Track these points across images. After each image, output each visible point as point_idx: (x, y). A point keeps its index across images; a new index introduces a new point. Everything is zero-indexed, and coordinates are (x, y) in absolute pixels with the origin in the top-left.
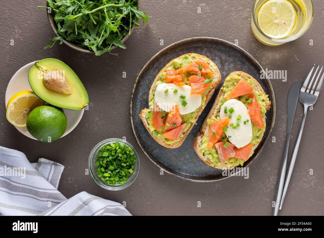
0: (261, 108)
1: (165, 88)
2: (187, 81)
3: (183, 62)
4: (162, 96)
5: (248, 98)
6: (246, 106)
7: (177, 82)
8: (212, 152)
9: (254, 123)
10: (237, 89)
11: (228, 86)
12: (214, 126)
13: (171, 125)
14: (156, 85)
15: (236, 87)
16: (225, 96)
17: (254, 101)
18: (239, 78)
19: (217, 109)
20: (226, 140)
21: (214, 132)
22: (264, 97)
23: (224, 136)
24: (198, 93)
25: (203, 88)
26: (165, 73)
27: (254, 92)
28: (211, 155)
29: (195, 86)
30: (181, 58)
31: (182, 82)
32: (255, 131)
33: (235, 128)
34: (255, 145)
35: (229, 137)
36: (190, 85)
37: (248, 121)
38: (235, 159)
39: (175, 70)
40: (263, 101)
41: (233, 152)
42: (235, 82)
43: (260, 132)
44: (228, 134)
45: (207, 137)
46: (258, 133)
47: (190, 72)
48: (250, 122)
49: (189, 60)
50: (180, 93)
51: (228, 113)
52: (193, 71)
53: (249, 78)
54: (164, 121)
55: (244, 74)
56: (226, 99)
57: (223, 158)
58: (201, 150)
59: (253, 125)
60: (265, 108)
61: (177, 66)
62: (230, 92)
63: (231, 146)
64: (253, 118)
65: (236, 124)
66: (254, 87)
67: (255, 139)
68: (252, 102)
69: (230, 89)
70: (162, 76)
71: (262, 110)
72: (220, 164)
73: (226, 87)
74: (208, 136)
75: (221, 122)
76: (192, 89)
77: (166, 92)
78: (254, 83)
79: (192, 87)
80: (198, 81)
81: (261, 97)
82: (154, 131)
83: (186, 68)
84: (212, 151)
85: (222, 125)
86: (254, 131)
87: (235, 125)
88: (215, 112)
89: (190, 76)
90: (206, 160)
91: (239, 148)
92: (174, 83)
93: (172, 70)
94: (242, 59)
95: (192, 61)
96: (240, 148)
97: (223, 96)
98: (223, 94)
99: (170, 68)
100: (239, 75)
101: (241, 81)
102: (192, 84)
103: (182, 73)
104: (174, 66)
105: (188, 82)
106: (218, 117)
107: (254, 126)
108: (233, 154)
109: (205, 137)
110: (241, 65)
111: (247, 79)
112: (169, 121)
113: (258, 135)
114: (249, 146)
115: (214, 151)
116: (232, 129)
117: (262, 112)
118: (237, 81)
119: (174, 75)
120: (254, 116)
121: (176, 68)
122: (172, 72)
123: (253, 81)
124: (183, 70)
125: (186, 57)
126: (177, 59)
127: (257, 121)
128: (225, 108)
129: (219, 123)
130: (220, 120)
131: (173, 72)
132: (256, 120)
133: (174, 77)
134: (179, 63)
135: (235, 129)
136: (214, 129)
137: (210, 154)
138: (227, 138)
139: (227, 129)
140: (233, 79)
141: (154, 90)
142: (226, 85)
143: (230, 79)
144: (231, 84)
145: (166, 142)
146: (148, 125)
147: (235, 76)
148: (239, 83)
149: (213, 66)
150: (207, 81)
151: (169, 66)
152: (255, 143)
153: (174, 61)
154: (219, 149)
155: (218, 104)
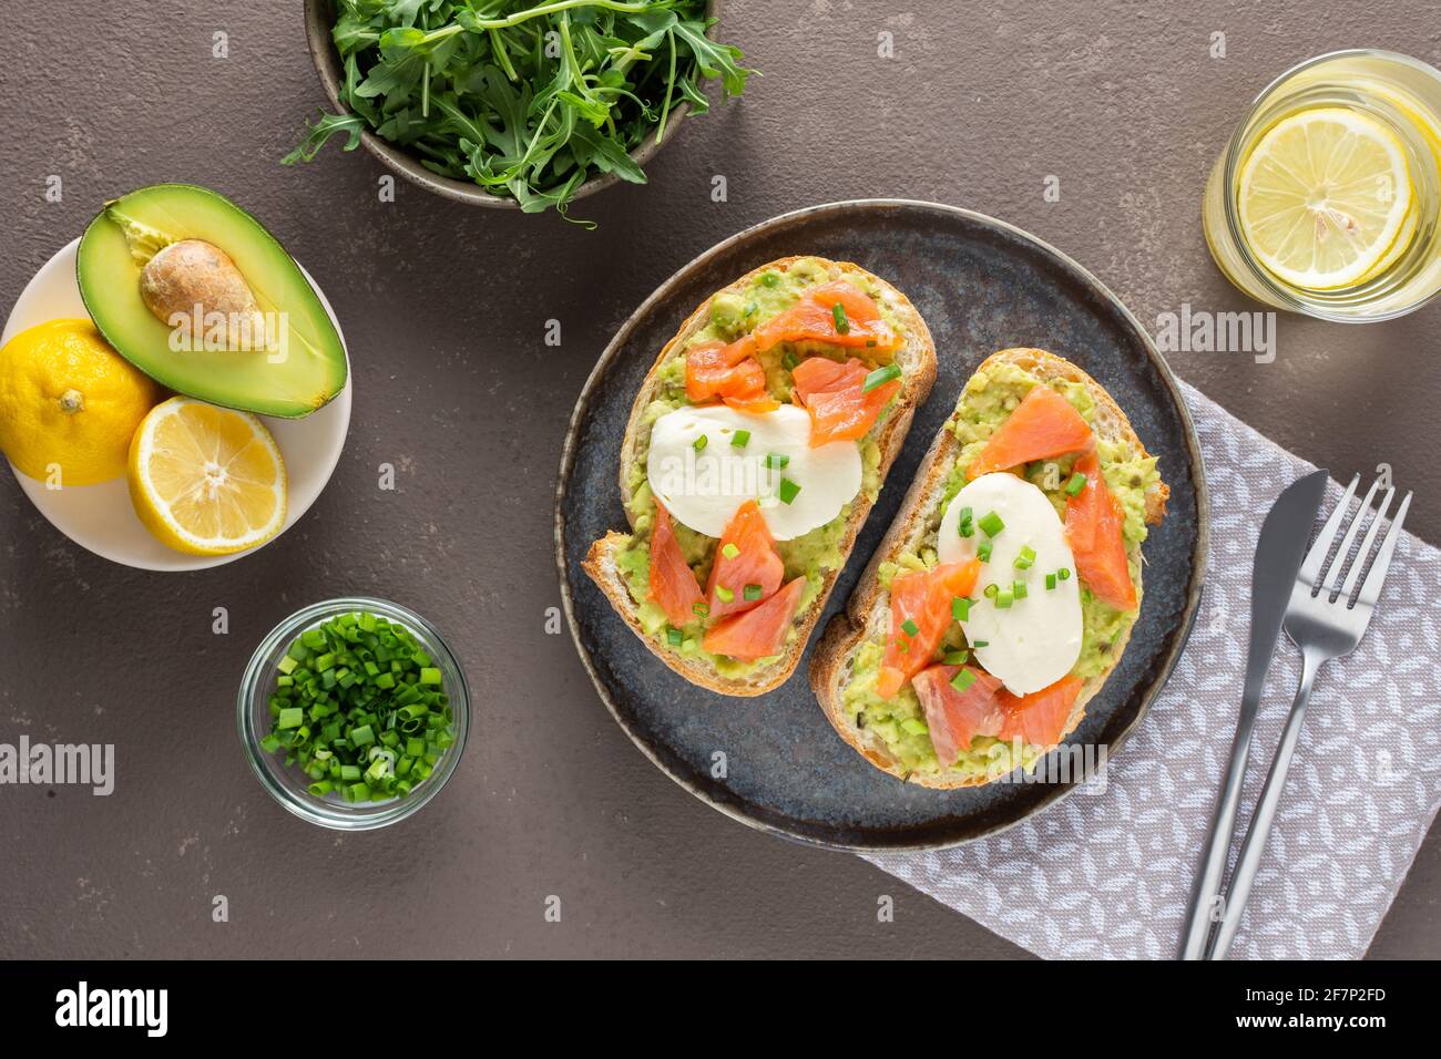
0: (1124, 517)
1: (692, 430)
2: (786, 388)
3: (758, 300)
5: (1067, 470)
6: (1055, 507)
7: (742, 399)
8: (899, 710)
9: (1092, 586)
10: (1017, 428)
11: (977, 415)
12: (912, 592)
13: (734, 590)
14: (649, 419)
15: (1014, 419)
16: (961, 458)
17: (1093, 484)
18: (1029, 377)
19: (927, 519)
20: (962, 658)
21: (909, 622)
22: (1140, 468)
23: (954, 641)
24: (843, 436)
25: (862, 412)
26: (680, 362)
27: (1093, 444)
28: (891, 726)
29: (826, 407)
30: (747, 284)
31: (767, 393)
32: (1095, 619)
33: (1003, 604)
34: (1094, 681)
35: (978, 644)
36: (802, 404)
37: (1063, 575)
38: (1001, 741)
39: (724, 344)
40: (1135, 483)
41: (993, 713)
42: (1007, 397)
43: (1116, 624)
44: (972, 632)
46: (1107, 628)
47: (797, 344)
48: (1073, 578)
49: (786, 291)
50: (760, 447)
51: (978, 535)
52: (807, 338)
53: (1075, 379)
54: (702, 577)
55: (1051, 360)
56: (966, 473)
57: (947, 740)
58: (850, 703)
59: (1087, 592)
60: (1140, 516)
61: (734, 323)
62: (986, 443)
63: (986, 687)
64: (1088, 560)
65: (1008, 588)
66: (1094, 421)
67: (1091, 656)
68: (1084, 490)
69: (984, 428)
70: (672, 375)
71: (1127, 526)
72: (931, 766)
73: (970, 419)
74: (881, 640)
75: (943, 575)
76: (814, 422)
77: (700, 446)
78: (1096, 404)
79: (812, 411)
80: (835, 381)
81: (1123, 466)
82: (661, 628)
83: (774, 327)
84: (898, 707)
85: (946, 593)
86: (1090, 621)
87: (1006, 590)
88: (917, 532)
89: (796, 365)
90: (869, 745)
91: (1021, 696)
92: (731, 402)
93: (714, 346)
94: (1043, 286)
95: (799, 291)
96: (1025, 694)
97: (952, 458)
98: (956, 449)
99: (702, 337)
100: (1027, 366)
101: (1035, 395)
102: (811, 399)
103: (758, 353)
104: (721, 324)
105: (791, 393)
106: (929, 555)
107: (1092, 596)
108: (992, 723)
109: (869, 643)
110: (1041, 315)
111: (1066, 387)
112: (724, 575)
113: (1106, 636)
114: (1067, 689)
115: (906, 705)
116: (993, 608)
117: (1129, 535)
118: (1019, 391)
119: (725, 365)
120: (1090, 553)
121: (729, 335)
122: (714, 355)
123: (1089, 394)
124: (761, 339)
125: (770, 279)
126: (730, 292)
127: (1106, 578)
128: (962, 511)
129: (931, 583)
130: (940, 569)
131: (716, 351)
132: (1101, 572)
133: (726, 375)
134: (742, 310)
135: (1005, 609)
136: (907, 610)
137: (890, 718)
138: (966, 652)
139: (970, 610)
140: (1003, 383)
141: (642, 443)
142: (967, 412)
143: (987, 385)
144: (989, 404)
145: (722, 672)
146: (632, 606)
147: (1010, 370)
148: (1025, 404)
149: (896, 306)
150: (876, 376)
151: (694, 326)
152: (1092, 673)
153: (717, 302)
154: (929, 699)
155: (930, 494)
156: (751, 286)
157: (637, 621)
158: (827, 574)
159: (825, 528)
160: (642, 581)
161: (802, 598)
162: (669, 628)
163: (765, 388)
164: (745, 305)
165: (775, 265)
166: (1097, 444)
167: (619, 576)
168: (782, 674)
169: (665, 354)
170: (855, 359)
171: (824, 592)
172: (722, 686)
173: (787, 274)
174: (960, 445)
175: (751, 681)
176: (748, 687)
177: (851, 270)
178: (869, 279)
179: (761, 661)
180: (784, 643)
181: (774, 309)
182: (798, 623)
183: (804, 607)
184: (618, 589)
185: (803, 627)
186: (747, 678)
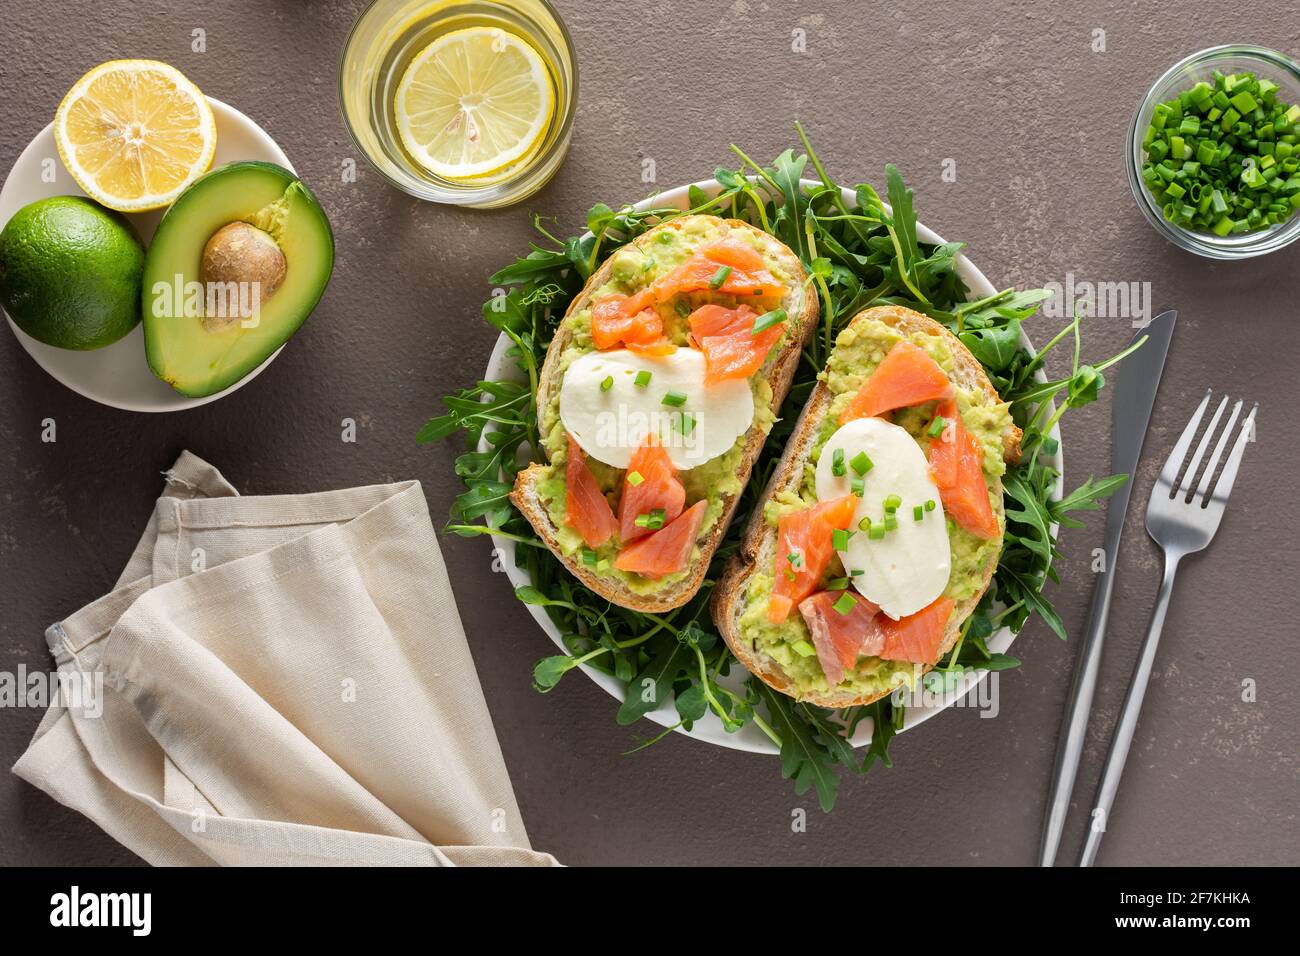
0: (983, 454)
1: (600, 372)
2: (683, 335)
3: (655, 257)
4: (589, 406)
5: (927, 416)
6: (922, 448)
7: (642, 343)
8: (790, 634)
9: (958, 518)
10: (882, 379)
11: (846, 367)
12: (797, 528)
14: (560, 367)
15: (880, 370)
16: (834, 407)
17: (951, 427)
18: (893, 332)
19: (805, 462)
20: (843, 585)
21: (795, 554)
22: (993, 412)
23: (834, 569)
24: (737, 375)
25: (752, 353)
26: (586, 314)
27: (951, 392)
28: (783, 649)
29: (720, 348)
30: (644, 243)
31: (666, 338)
32: (962, 547)
33: (877, 536)
34: (966, 604)
35: (855, 573)
36: (698, 347)
37: (929, 507)
38: (884, 661)
39: (625, 296)
40: (989, 426)
41: (874, 633)
42: (873, 350)
43: (981, 549)
44: (851, 560)
45: (768, 574)
46: (973, 555)
47: (691, 294)
48: (939, 511)
49: (681, 247)
50: (660, 386)
51: (850, 474)
52: (699, 289)
53: (935, 333)
55: (912, 316)
56: (837, 420)
57: (834, 660)
58: (746, 628)
59: (954, 524)
60: (999, 453)
62: (856, 393)
63: (866, 611)
65: (880, 522)
66: (953, 370)
67: (961, 580)
68: (944, 432)
69: (853, 379)
71: (986, 462)
72: (821, 686)
73: (840, 370)
74: (771, 571)
75: (824, 509)
76: (709, 363)
77: (606, 388)
78: (954, 356)
79: (706, 352)
80: (727, 325)
81: (979, 410)
82: (577, 549)
83: (670, 280)
84: (789, 631)
85: (826, 526)
86: (958, 549)
87: (877, 524)
88: (797, 474)
89: (690, 313)
90: (767, 668)
91: (897, 619)
92: (632, 346)
93: (616, 299)
95: (692, 247)
96: (901, 617)
97: (826, 405)
98: (829, 398)
99: (606, 291)
100: (891, 322)
101: (898, 349)
102: (706, 341)
103: (656, 303)
104: (622, 279)
105: (688, 338)
106: (808, 495)
107: (958, 527)
108: (873, 643)
109: (760, 574)
111: (926, 340)
112: (631, 501)
113: (973, 561)
114: (940, 609)
115: (795, 628)
116: (867, 540)
117: (990, 470)
118: (884, 345)
119: (626, 315)
120: (954, 488)
121: (628, 288)
122: (616, 307)
123: (948, 346)
124: (659, 291)
125: (665, 237)
126: (627, 251)
127: (969, 510)
128: (835, 452)
129: (813, 518)
130: (820, 505)
131: (618, 303)
132: (964, 504)
133: (628, 322)
134: (640, 265)
135: (878, 541)
136: (795, 543)
137: (782, 642)
138: (845, 579)
139: (848, 542)
140: (868, 338)
141: (554, 388)
142: (837, 364)
143: (855, 339)
144: (857, 357)
145: (632, 588)
146: (553, 530)
147: (876, 327)
148: (888, 357)
149: (780, 257)
150: (763, 320)
151: (599, 281)
152: (965, 597)
153: (618, 259)
154: (815, 622)
155: (808, 439)
156: (649, 244)
157: (557, 544)
158: (727, 499)
159: (723, 457)
160: (561, 507)
161: (704, 520)
162: (585, 548)
163: (664, 333)
164: (644, 261)
165: (669, 225)
166: (955, 392)
167: (540, 502)
168: (688, 590)
169: (573, 307)
170: (744, 305)
171: (724, 515)
172: (634, 602)
173: (681, 232)
174: (833, 395)
175: (660, 597)
176: (657, 603)
177: (739, 225)
178: (755, 234)
179: (669, 578)
180: (688, 560)
181: (670, 263)
182: (701, 543)
183: (707, 529)
184: (540, 514)
185: (706, 547)
186: (656, 595)
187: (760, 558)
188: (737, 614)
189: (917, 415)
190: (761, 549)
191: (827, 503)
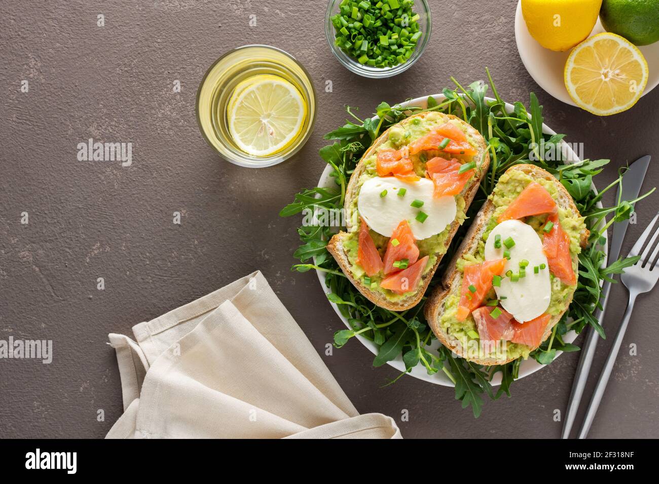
0: (570, 242)
1: (381, 187)
2: (423, 171)
4: (374, 205)
5: (543, 221)
6: (540, 237)
7: (402, 174)
8: (466, 326)
9: (556, 273)
10: (522, 201)
11: (503, 193)
12: (474, 273)
15: (520, 196)
16: (495, 213)
17: (556, 227)
18: (528, 177)
19: (479, 240)
20: (495, 304)
21: (472, 286)
22: (577, 221)
23: (492, 295)
24: (450, 194)
25: (458, 183)
26: (373, 157)
27: (557, 209)
28: (462, 334)
29: (441, 179)
30: (405, 123)
31: (414, 173)
32: (557, 287)
33: (514, 280)
34: (555, 317)
35: (502, 298)
36: (430, 178)
37: (542, 267)
38: (513, 343)
39: (394, 150)
40: (574, 228)
41: (509, 329)
42: (518, 186)
43: (566, 290)
44: (500, 291)
45: (456, 295)
46: (561, 292)
47: (428, 151)
48: (547, 269)
49: (424, 127)
50: (411, 196)
51: (503, 247)
52: (432, 149)
53: (549, 179)
54: (382, 254)
55: (538, 170)
56: (497, 220)
58: (444, 322)
60: (578, 242)
62: (507, 207)
63: (506, 318)
64: (553, 262)
66: (557, 199)
67: (554, 305)
68: (552, 230)
69: (506, 200)
71: (572, 247)
73: (500, 195)
74: (458, 294)
75: (488, 265)
76: (436, 187)
77: (383, 196)
78: (558, 191)
79: (435, 182)
80: (446, 168)
81: (569, 220)
82: (361, 276)
83: (418, 144)
85: (490, 273)
87: (516, 273)
88: (474, 246)
89: (427, 161)
90: (453, 343)
92: (397, 175)
93: (390, 151)
95: (430, 128)
96: (524, 322)
97: (491, 212)
98: (493, 209)
99: (384, 146)
100: (527, 172)
101: (530, 186)
102: (435, 175)
103: (409, 155)
104: (393, 141)
105: (425, 173)
108: (508, 334)
109: (453, 295)
111: (544, 182)
112: (391, 254)
113: (561, 296)
114: (543, 319)
115: (469, 324)
116: (510, 282)
117: (573, 251)
118: (523, 184)
119: (395, 159)
120: (555, 258)
121: (396, 146)
122: (390, 155)
123: (555, 186)
124: (412, 148)
125: (416, 122)
126: (397, 127)
127: (562, 270)
128: (496, 236)
129: (483, 269)
131: (391, 153)
132: (560, 267)
133: (395, 164)
134: (403, 135)
135: (515, 282)
136: (471, 280)
137: (462, 330)
138: (497, 301)
139: (500, 282)
140: (515, 180)
141: (355, 194)
142: (498, 192)
143: (508, 180)
144: (509, 189)
145: (388, 298)
146: (349, 266)
147: (519, 174)
148: (525, 190)
149: (474, 136)
150: (464, 167)
151: (380, 142)
152: (555, 314)
153: (392, 130)
154: (480, 322)
155: (481, 228)
156: (408, 124)
157: (351, 273)
158: (438, 256)
159: (438, 235)
160: (354, 254)
161: (426, 266)
162: (365, 276)
163: (413, 170)
164: (404, 133)
165: (418, 115)
169: (367, 153)
170: (455, 159)
171: (436, 264)
172: (388, 305)
173: (424, 119)
174: (495, 207)
175: (401, 303)
176: (399, 306)
177: (453, 118)
178: (462, 123)
179: (407, 294)
180: (417, 286)
181: (418, 135)
182: (424, 278)
183: (428, 270)
184: (343, 257)
185: (426, 280)
186: (399, 302)
187: (453, 287)
188: (439, 314)
189: (538, 220)
190: (454, 282)
191: (490, 262)
